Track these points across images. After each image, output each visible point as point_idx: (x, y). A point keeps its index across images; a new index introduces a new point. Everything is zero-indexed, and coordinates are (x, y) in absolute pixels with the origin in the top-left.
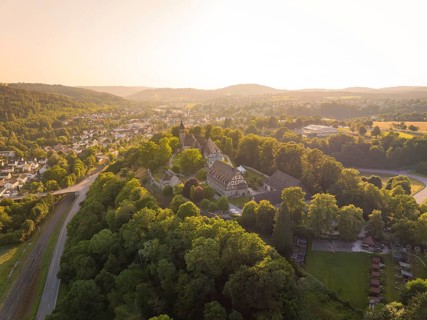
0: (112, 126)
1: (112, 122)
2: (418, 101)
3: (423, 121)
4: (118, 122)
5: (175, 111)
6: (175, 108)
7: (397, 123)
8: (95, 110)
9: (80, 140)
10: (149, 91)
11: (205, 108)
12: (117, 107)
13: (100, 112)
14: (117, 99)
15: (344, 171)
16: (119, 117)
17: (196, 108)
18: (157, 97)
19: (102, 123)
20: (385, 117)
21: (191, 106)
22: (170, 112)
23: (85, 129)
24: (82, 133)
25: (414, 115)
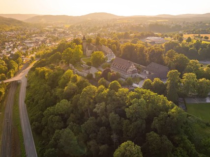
0: (22, 39)
1: (21, 36)
2: (201, 22)
3: (209, 34)
4: (24, 37)
5: (59, 30)
6: (58, 28)
7: (196, 35)
8: (8, 29)
9: (5, 48)
10: (38, 17)
11: (78, 27)
12: (21, 27)
13: (12, 30)
14: (19, 22)
15: (191, 61)
16: (25, 34)
17: (72, 27)
18: (43, 21)
19: (16, 38)
20: (187, 31)
21: (68, 26)
22: (57, 30)
23: (6, 42)
24: (5, 44)
25: (202, 31)
